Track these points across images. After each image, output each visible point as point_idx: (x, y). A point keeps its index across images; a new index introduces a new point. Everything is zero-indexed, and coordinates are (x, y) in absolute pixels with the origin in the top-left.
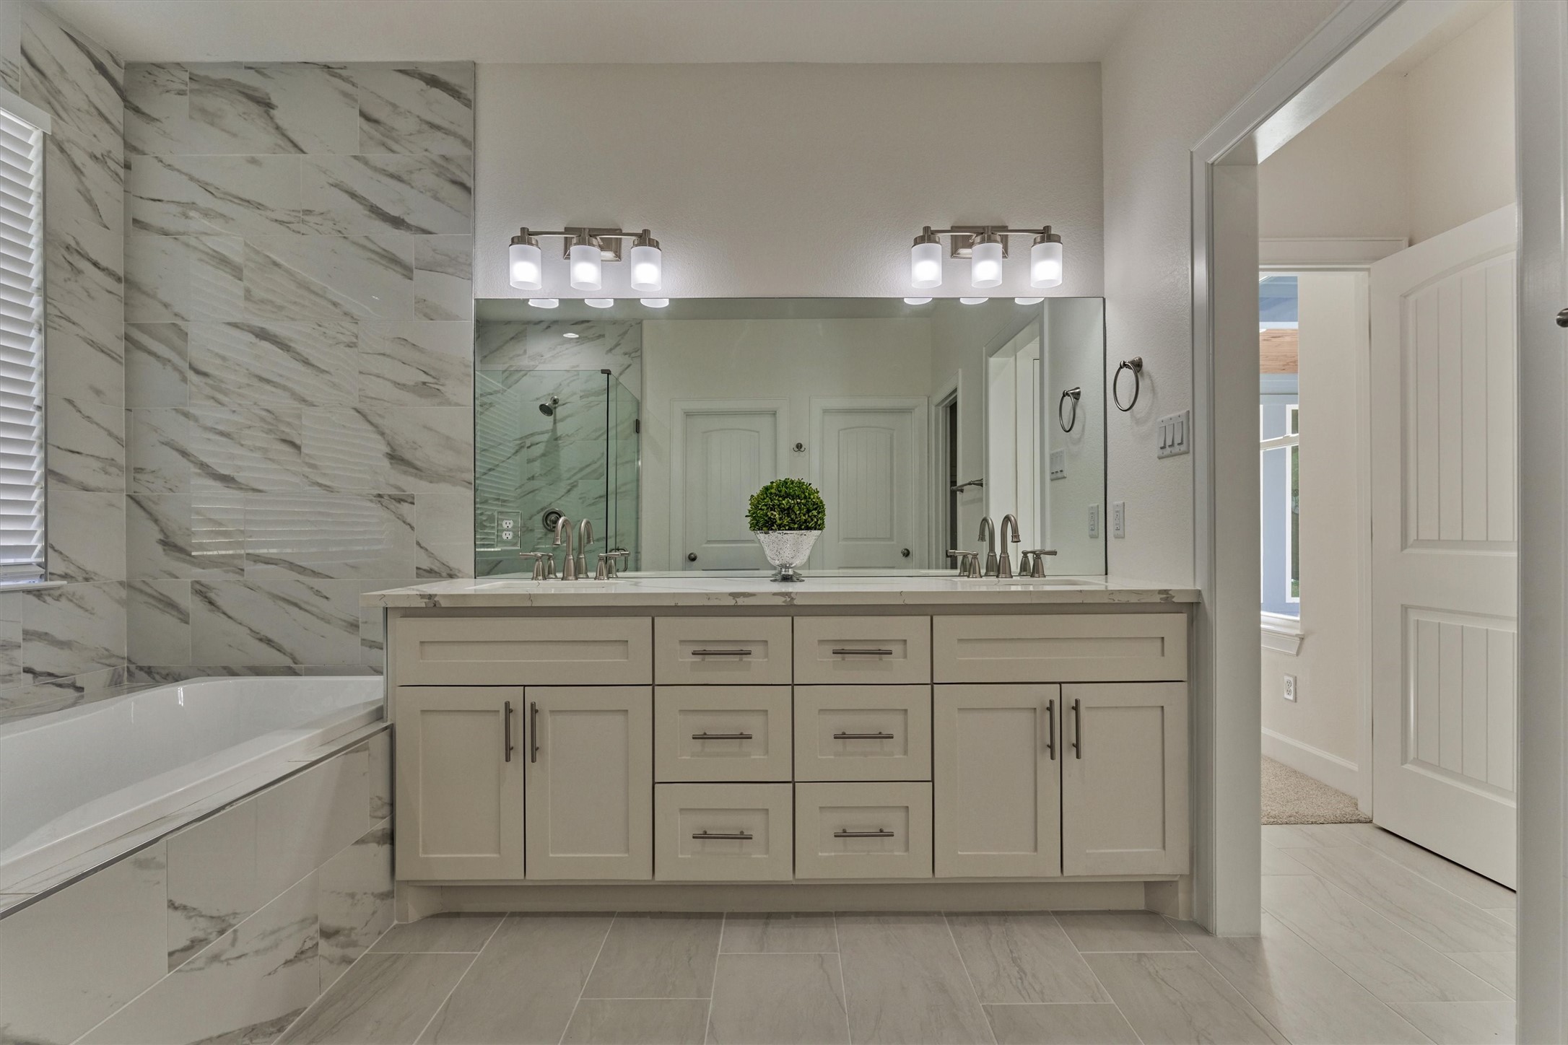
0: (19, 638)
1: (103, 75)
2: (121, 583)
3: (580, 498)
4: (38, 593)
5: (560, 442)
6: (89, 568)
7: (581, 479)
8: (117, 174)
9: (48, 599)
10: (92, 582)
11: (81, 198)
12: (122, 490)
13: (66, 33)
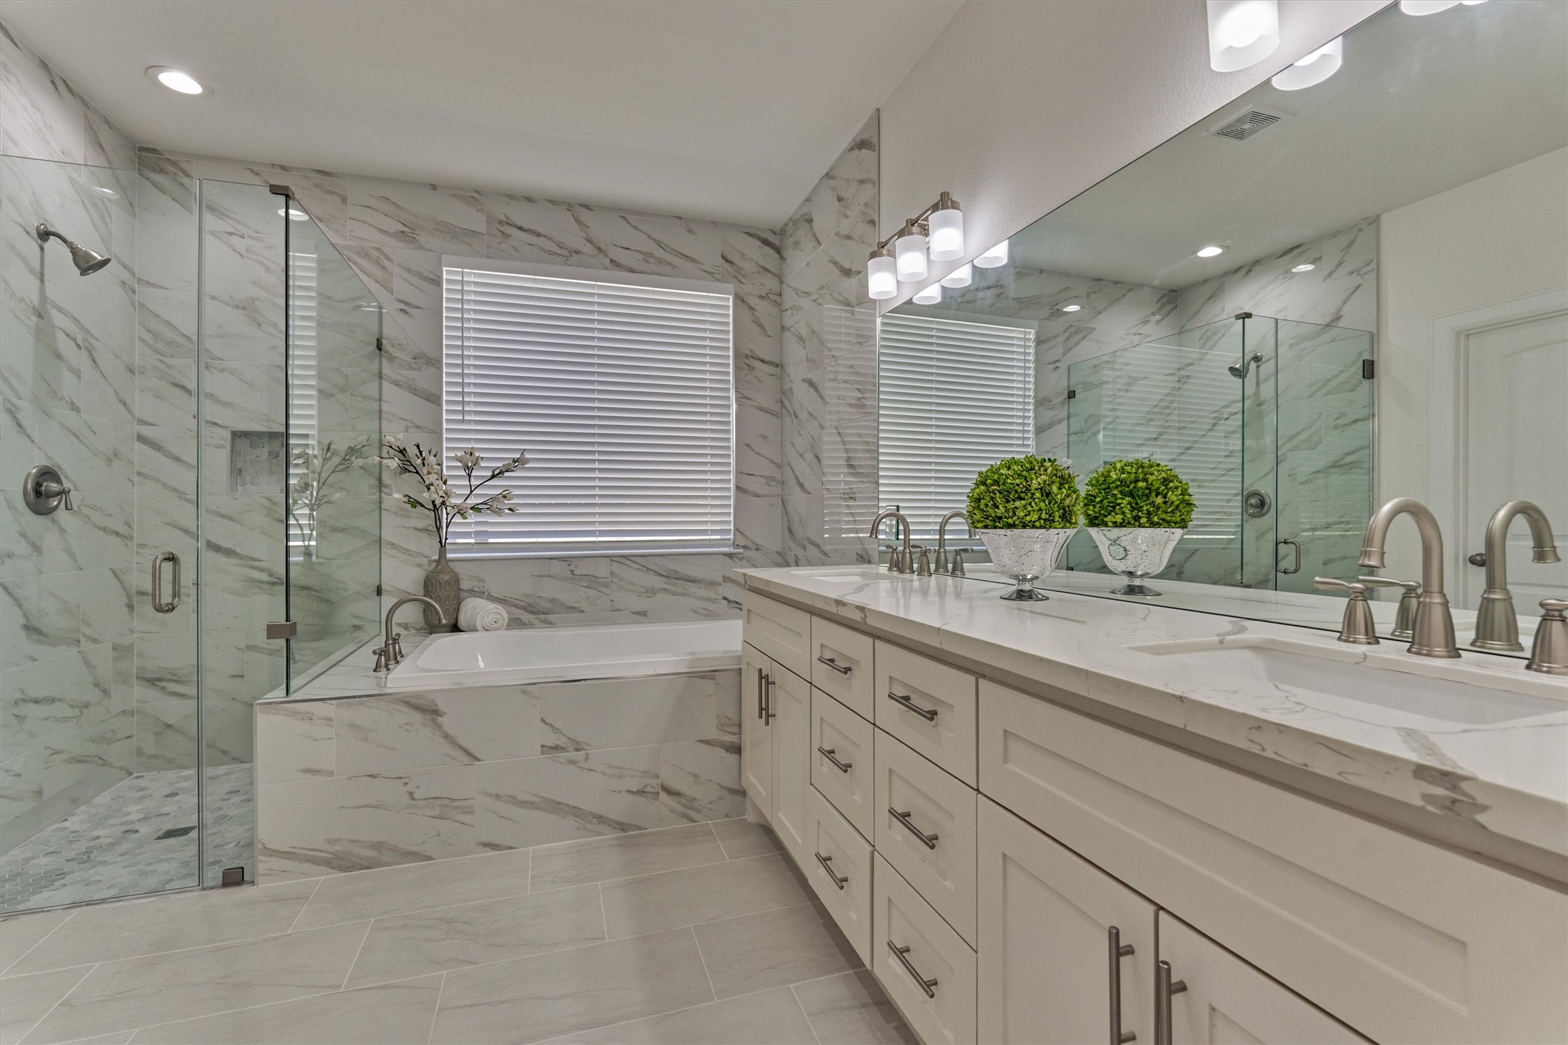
0: (720, 579)
1: (768, 246)
2: (778, 553)
3: (1290, 475)
4: (730, 556)
5: (1264, 407)
6: (758, 542)
7: (1290, 451)
8: (775, 301)
9: (736, 559)
10: (760, 551)
11: (755, 325)
12: (779, 495)
13: (746, 233)
